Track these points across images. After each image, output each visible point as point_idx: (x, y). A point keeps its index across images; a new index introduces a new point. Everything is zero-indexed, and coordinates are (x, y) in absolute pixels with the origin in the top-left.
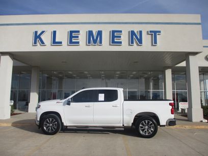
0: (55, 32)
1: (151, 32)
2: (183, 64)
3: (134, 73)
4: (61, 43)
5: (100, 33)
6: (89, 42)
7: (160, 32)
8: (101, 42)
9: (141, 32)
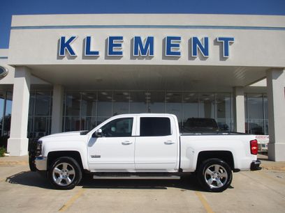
0: (89, 39)
1: (220, 39)
2: (263, 83)
3: (192, 95)
4: (97, 53)
5: (150, 40)
6: (136, 53)
7: (232, 39)
8: (152, 53)
9: (206, 40)
